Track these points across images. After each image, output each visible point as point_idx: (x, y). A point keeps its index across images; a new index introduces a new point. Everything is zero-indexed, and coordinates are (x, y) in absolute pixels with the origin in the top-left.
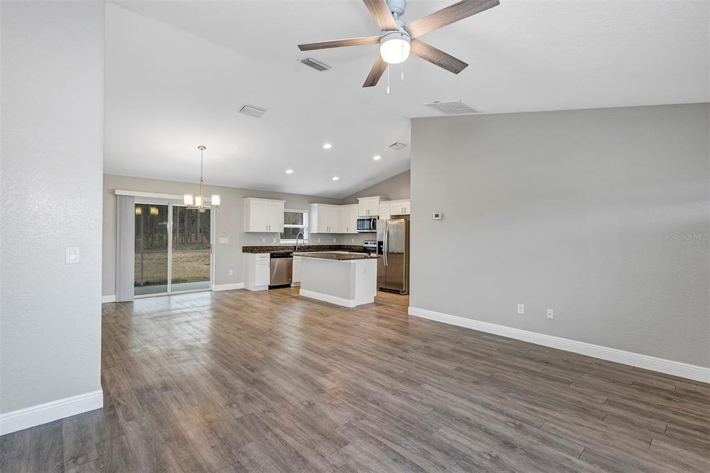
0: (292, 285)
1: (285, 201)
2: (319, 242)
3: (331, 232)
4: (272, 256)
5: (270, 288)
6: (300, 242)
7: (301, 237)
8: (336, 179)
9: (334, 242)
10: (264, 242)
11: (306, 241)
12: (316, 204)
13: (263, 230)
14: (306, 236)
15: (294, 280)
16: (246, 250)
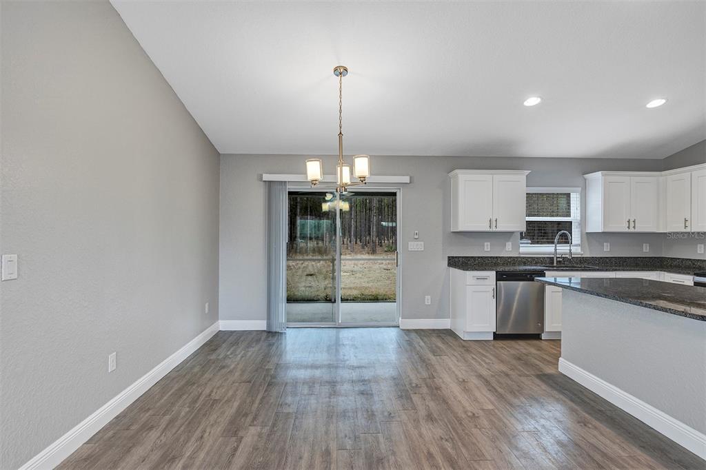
0: (544, 337)
1: (527, 172)
2: (606, 251)
3: (638, 230)
4: (500, 277)
5: (497, 336)
6: (563, 249)
7: (566, 240)
8: (656, 103)
9: (646, 251)
10: (487, 250)
11: (576, 247)
12: (599, 174)
13: (485, 227)
14: (576, 237)
15: (548, 327)
16: (454, 262)
